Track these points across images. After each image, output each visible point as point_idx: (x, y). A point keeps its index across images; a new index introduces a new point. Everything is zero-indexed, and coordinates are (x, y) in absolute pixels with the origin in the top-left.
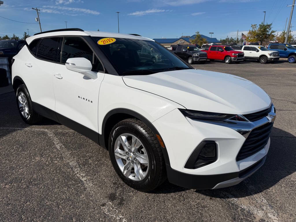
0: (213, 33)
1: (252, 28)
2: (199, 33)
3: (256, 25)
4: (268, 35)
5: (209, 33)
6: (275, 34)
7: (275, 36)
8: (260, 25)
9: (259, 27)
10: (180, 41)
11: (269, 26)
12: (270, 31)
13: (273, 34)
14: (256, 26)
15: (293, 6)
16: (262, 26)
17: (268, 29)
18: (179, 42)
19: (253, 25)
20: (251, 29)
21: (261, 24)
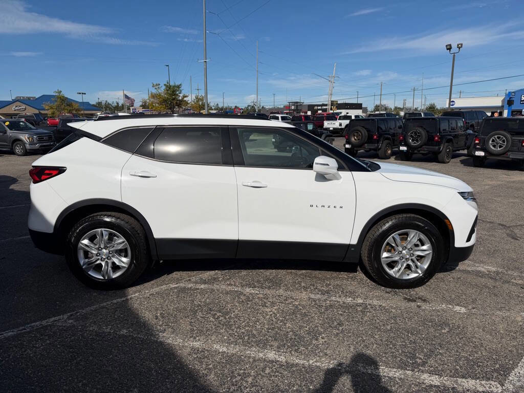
0: (85, 94)
1: (154, 88)
2: (62, 93)
3: (159, 84)
4: (180, 100)
5: (78, 93)
6: (188, 99)
7: (189, 102)
8: (165, 85)
9: (164, 87)
10: (16, 107)
11: (179, 87)
12: (181, 95)
13: (185, 99)
14: (160, 86)
15: (206, 62)
16: (168, 87)
17: (177, 92)
18: (12, 109)
19: (155, 84)
20: (154, 91)
21: (166, 83)
